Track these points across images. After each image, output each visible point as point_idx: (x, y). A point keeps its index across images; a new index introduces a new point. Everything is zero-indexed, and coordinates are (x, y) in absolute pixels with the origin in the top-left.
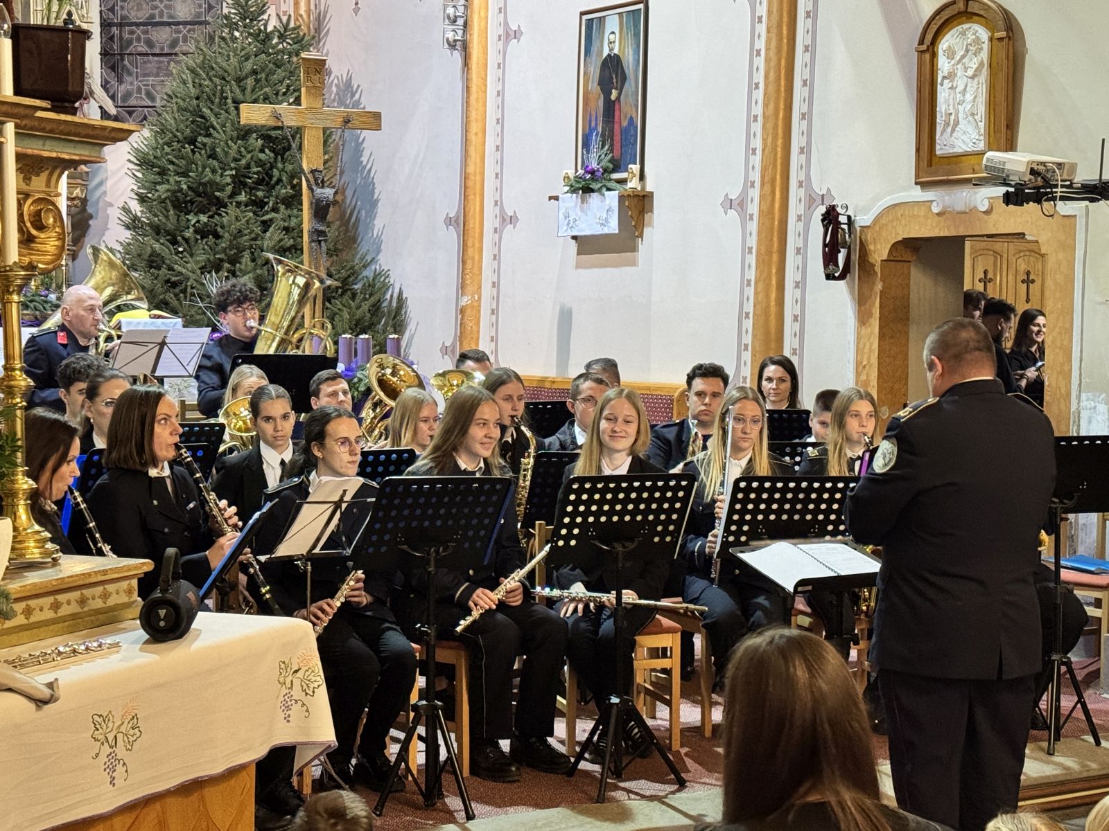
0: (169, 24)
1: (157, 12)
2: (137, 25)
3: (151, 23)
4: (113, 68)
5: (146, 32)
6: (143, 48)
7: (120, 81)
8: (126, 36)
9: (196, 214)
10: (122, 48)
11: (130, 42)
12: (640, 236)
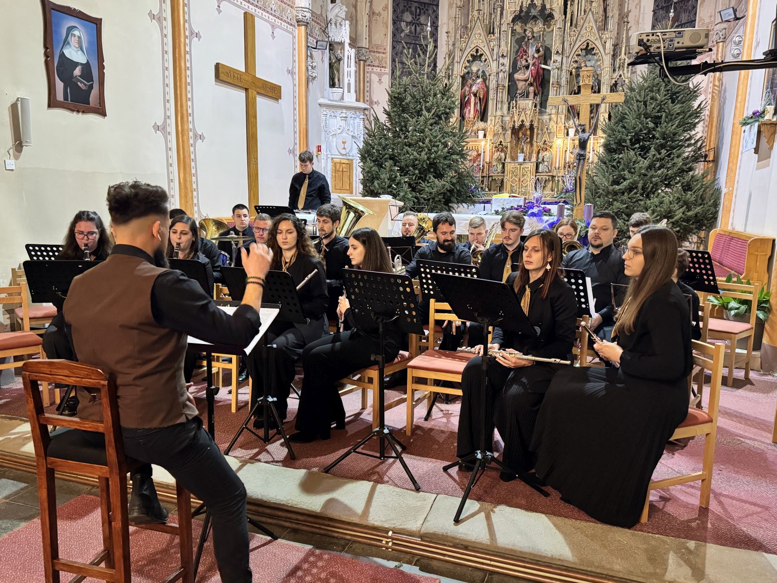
12: (771, 148)
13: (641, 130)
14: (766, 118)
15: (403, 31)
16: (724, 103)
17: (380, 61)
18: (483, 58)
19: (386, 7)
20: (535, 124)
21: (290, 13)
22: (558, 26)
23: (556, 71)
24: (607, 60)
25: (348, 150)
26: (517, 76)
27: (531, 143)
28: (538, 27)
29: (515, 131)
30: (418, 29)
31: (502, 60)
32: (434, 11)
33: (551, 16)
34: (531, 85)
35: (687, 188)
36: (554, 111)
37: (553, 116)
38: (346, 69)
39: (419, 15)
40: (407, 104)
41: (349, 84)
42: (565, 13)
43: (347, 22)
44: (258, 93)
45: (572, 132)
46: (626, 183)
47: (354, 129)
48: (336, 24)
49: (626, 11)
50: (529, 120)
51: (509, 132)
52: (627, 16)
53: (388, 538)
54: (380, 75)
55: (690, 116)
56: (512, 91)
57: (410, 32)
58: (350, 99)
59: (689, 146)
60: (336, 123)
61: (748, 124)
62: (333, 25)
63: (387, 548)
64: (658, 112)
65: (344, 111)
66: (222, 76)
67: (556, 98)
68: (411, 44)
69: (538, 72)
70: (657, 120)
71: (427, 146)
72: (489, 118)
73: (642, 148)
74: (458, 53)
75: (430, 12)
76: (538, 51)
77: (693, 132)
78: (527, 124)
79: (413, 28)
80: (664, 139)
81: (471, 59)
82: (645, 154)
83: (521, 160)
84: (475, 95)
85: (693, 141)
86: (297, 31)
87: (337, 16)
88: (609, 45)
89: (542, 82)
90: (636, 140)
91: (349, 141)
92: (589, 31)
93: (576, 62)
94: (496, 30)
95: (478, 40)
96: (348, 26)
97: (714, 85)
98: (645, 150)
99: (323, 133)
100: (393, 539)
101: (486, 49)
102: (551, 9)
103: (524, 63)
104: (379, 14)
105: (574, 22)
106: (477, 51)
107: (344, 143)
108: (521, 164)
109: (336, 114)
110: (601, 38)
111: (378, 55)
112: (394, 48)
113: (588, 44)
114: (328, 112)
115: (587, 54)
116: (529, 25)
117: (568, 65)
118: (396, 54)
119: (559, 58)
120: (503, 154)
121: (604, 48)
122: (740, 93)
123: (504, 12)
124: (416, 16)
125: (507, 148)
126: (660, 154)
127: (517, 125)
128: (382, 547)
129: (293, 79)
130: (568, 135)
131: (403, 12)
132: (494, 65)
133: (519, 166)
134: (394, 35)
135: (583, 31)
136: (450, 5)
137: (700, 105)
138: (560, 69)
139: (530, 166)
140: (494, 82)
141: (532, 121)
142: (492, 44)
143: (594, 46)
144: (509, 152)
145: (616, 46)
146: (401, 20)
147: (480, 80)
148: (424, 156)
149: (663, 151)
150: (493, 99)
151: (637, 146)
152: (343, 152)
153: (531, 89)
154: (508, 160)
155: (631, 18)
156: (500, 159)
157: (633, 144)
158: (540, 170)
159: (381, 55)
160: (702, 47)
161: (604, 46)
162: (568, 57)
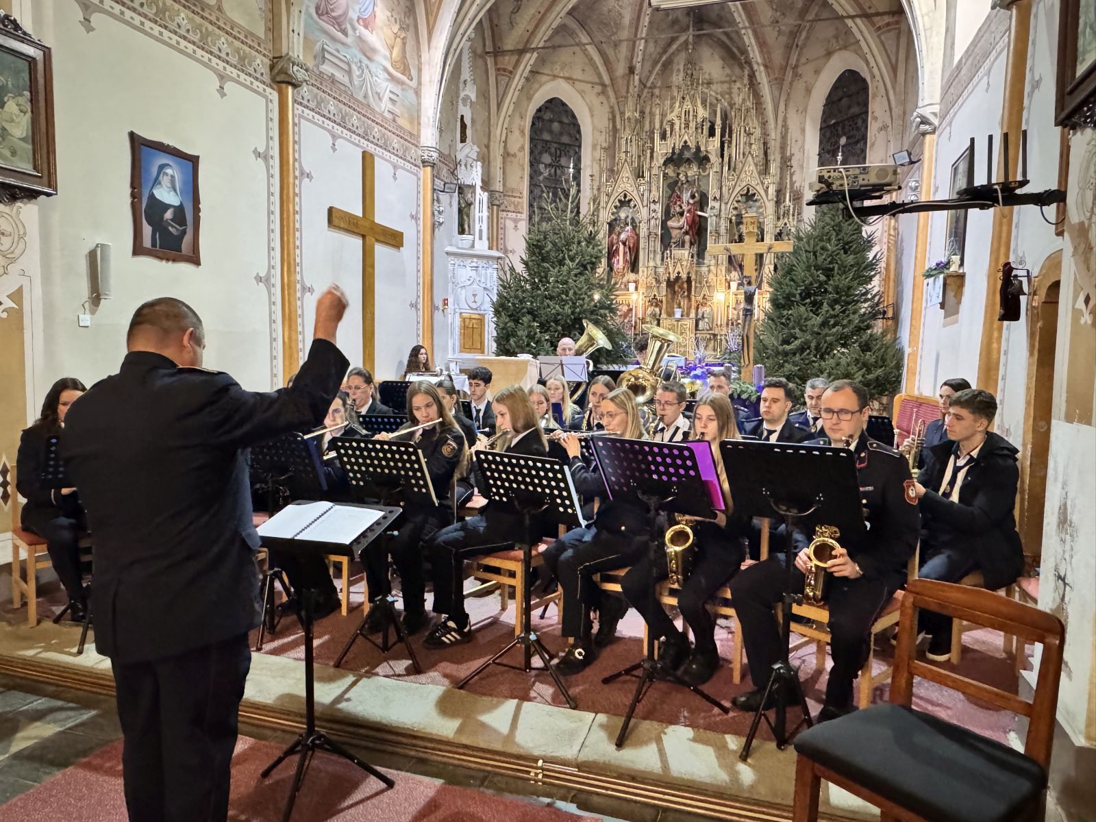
12: (959, 302)
13: (811, 284)
14: (951, 269)
15: (541, 173)
16: (902, 254)
17: (516, 206)
18: (632, 204)
19: (522, 148)
20: (693, 277)
21: (414, 153)
22: (715, 170)
23: (714, 218)
24: (770, 207)
25: (478, 304)
26: (670, 223)
27: (689, 297)
28: (693, 171)
29: (670, 284)
30: (558, 172)
31: (652, 206)
32: (576, 153)
33: (707, 159)
34: (686, 233)
35: (866, 347)
36: (713, 262)
37: (712, 268)
38: (477, 214)
39: (560, 156)
40: (547, 252)
41: (481, 231)
42: (722, 156)
43: (479, 163)
44: (377, 241)
45: (734, 285)
46: (797, 343)
47: (486, 279)
48: (466, 166)
49: (788, 154)
50: (686, 271)
51: (664, 285)
52: (790, 160)
53: (537, 768)
54: (516, 221)
55: (865, 268)
56: (666, 240)
57: (550, 175)
58: (482, 247)
59: (866, 301)
60: (465, 273)
61: (932, 276)
62: (463, 167)
63: (536, 781)
64: (831, 263)
65: (475, 260)
66: (336, 221)
67: (716, 247)
68: (550, 188)
69: (693, 221)
70: (829, 273)
71: (571, 300)
72: (641, 270)
73: (814, 303)
74: (604, 198)
75: (572, 153)
76: (693, 197)
77: (869, 286)
78: (684, 276)
79: (553, 170)
80: (837, 293)
81: (618, 204)
82: (817, 310)
83: (678, 315)
84: (624, 244)
85: (869, 296)
86: (422, 172)
87: (467, 156)
88: (772, 190)
89: (698, 230)
90: (806, 294)
91: (480, 292)
92: (749, 175)
93: (735, 208)
94: (646, 174)
95: (626, 183)
96: (479, 169)
97: (890, 235)
98: (816, 306)
99: (451, 284)
100: (543, 769)
101: (635, 194)
102: (707, 151)
103: (678, 209)
104: (514, 155)
105: (733, 165)
106: (625, 196)
107: (474, 295)
108: (678, 321)
109: (466, 263)
110: (763, 183)
111: (513, 199)
112: (531, 192)
113: (748, 189)
114: (457, 261)
115: (747, 200)
116: (682, 169)
117: (728, 211)
118: (534, 199)
119: (717, 205)
120: (657, 310)
121: (767, 195)
122: (920, 243)
123: (655, 154)
124: (556, 157)
125: (662, 302)
126: (834, 310)
127: (672, 277)
128: (529, 780)
129: (417, 225)
130: (729, 287)
131: (541, 153)
132: (644, 211)
133: (676, 323)
134: (531, 177)
135: (743, 175)
136: (594, 147)
137: (876, 256)
138: (718, 216)
139: (689, 323)
140: (645, 229)
141: (689, 273)
142: (642, 188)
143: (755, 191)
144: (664, 307)
145: (780, 193)
146: (540, 162)
147: (629, 228)
148: (567, 309)
149: (838, 307)
150: (644, 249)
151: (808, 301)
152: (474, 306)
153: (687, 238)
154: (664, 316)
155: (794, 162)
156: (655, 315)
157: (803, 299)
158: (700, 327)
159: (517, 199)
160: (889, 185)
161: (766, 191)
162: (727, 203)
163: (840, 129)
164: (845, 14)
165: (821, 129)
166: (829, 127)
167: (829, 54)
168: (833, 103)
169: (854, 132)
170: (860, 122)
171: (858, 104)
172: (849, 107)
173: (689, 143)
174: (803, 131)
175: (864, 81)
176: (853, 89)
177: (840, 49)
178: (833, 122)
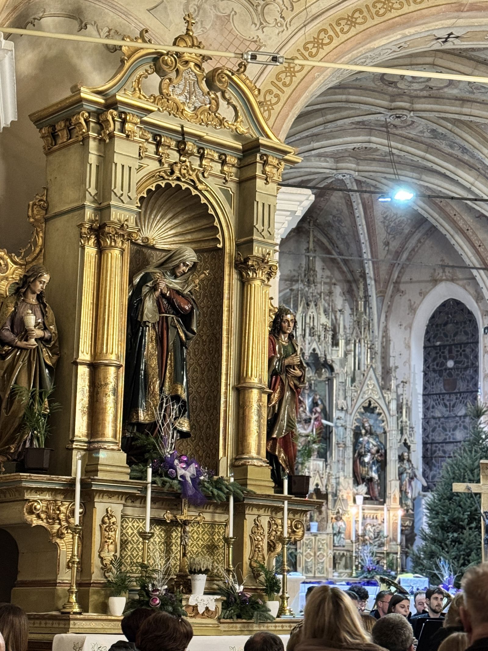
0: (453, 442)
1: (447, 437)
2: (439, 443)
3: (445, 442)
4: (427, 464)
5: (442, 447)
6: (441, 454)
7: (431, 470)
8: (434, 448)
9: (452, 533)
10: (432, 454)
11: (435, 452)
20: (330, 490)
22: (340, 380)
24: (392, 423)
33: (331, 368)
36: (341, 474)
37: (342, 480)
45: (360, 499)
50: (324, 484)
52: (394, 371)
69: (320, 429)
83: (314, 530)
88: (393, 406)
92: (371, 389)
102: (332, 361)
108: (316, 535)
110: (384, 398)
113: (370, 402)
117: (351, 422)
121: (388, 409)
127: (312, 489)
130: (355, 502)
133: (313, 538)
135: (365, 388)
139: (325, 538)
141: (326, 486)
143: (377, 405)
145: (399, 408)
158: (336, 542)
161: (388, 406)
162: (351, 414)
163: (446, 352)
164: (471, 265)
165: (425, 348)
166: (435, 347)
167: (435, 282)
168: (437, 326)
169: (462, 358)
170: (468, 350)
171: (466, 333)
172: (456, 334)
173: (317, 351)
174: (408, 347)
175: (470, 313)
176: (459, 318)
177: (447, 280)
178: (438, 343)
